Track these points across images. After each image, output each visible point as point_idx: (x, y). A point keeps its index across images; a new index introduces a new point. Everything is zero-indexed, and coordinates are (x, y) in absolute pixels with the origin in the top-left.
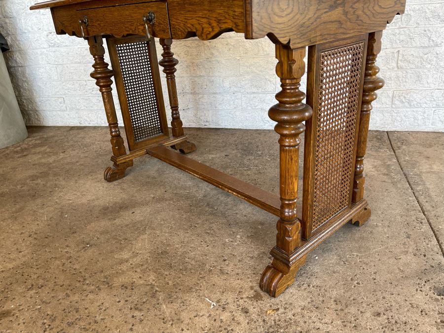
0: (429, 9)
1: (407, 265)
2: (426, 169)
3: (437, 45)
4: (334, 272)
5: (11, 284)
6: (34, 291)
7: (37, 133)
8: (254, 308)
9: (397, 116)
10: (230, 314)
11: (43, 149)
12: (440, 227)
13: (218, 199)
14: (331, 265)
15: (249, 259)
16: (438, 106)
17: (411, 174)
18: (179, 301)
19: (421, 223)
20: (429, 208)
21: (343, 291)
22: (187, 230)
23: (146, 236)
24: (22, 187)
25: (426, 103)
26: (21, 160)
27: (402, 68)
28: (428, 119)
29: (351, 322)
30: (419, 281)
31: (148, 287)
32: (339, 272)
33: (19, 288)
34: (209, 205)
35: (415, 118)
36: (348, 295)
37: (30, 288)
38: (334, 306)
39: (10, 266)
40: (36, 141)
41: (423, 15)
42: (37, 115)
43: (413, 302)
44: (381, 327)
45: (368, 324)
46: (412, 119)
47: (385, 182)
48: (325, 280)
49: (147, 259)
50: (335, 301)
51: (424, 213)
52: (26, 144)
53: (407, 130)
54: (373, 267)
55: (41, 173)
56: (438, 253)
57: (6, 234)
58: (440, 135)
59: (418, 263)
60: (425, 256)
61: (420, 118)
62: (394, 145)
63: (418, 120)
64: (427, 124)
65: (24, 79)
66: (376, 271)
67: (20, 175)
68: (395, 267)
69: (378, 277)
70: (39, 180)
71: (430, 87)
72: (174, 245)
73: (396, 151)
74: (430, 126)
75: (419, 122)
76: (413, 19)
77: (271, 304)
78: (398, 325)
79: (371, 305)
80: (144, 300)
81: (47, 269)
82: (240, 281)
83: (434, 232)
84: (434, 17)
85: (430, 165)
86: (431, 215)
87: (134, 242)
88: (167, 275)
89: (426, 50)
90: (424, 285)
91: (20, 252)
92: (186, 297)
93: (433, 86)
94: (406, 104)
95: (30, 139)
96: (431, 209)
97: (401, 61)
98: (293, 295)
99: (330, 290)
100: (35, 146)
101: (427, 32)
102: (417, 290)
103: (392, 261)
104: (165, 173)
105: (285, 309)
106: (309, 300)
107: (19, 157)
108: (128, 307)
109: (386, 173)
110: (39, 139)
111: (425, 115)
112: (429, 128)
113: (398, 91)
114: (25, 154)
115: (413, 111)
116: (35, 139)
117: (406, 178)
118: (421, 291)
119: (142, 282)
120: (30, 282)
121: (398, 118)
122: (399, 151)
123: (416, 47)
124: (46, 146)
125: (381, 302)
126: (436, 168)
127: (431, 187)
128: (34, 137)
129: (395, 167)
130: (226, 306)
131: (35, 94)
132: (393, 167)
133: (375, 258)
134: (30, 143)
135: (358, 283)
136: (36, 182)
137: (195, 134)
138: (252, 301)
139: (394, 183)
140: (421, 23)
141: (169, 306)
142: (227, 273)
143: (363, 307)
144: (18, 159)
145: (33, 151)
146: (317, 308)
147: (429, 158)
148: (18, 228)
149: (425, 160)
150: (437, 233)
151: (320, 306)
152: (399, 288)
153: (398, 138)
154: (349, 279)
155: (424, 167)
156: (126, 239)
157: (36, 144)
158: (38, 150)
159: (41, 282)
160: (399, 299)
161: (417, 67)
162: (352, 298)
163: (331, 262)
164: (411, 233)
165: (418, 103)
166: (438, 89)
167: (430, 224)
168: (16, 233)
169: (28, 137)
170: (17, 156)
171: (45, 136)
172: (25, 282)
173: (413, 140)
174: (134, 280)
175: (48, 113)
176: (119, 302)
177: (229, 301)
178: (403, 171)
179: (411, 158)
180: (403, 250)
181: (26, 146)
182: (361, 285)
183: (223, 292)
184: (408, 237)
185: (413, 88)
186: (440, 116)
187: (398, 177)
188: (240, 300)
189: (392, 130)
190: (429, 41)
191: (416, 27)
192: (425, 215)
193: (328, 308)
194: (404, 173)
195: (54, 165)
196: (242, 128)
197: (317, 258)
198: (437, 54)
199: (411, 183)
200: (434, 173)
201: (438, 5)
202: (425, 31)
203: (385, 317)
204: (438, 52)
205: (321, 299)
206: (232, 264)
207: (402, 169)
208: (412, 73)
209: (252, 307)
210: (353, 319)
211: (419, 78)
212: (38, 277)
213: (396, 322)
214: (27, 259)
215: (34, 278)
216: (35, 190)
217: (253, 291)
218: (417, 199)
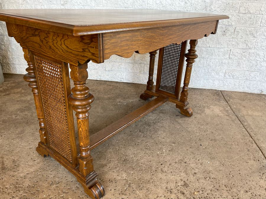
0: (248, 30)
1: (252, 165)
2: (245, 113)
3: (250, 49)
4: (220, 170)
5: (37, 182)
6: (55, 186)
7: (9, 78)
8: (187, 191)
9: (226, 83)
10: (175, 195)
11: (19, 90)
12: (261, 145)
13: (144, 127)
14: (217, 167)
15: (174, 163)
16: (247, 79)
17: (239, 116)
18: (145, 188)
19: (252, 143)
20: (253, 135)
21: (227, 180)
22: (134, 146)
23: (111, 150)
24: (16, 117)
25: (241, 77)
26: (7, 97)
27: (231, 59)
28: (241, 85)
29: (235, 196)
30: (260, 174)
31: (124, 181)
32: (222, 170)
33: (44, 184)
34: (140, 132)
35: (235, 85)
36: (230, 182)
37: (51, 184)
38: (225, 188)
39: (32, 170)
40: (11, 84)
41: (245, 32)
42: (8, 66)
43: (260, 185)
44: (250, 198)
45: (244, 197)
46: (233, 85)
47: (228, 120)
48: (217, 175)
49: (117, 164)
50: (225, 186)
51: (251, 137)
52: (5, 86)
53: (230, 90)
54: (238, 167)
55: (25, 107)
56: (264, 159)
57: (20, 149)
58: (247, 94)
59: (257, 165)
60: (259, 161)
61: (237, 85)
62: (226, 99)
63: (236, 86)
64: (240, 88)
65: (2, 43)
66: (239, 169)
67: (11, 108)
68: (247, 167)
69: (241, 173)
70: (26, 112)
71: (244, 69)
72: (130, 156)
73: (228, 102)
74: (242, 89)
75: (236, 87)
76: (240, 34)
77: (194, 189)
78: (257, 197)
79: (242, 187)
80: (125, 189)
81: (58, 171)
82: (173, 176)
83: (259, 148)
84: (250, 34)
85: (247, 111)
86: (255, 139)
87: (105, 154)
88: (132, 174)
89: (244, 51)
90: (263, 176)
91: (34, 161)
92: (148, 186)
93: (245, 69)
94: (231, 77)
95: (7, 83)
96: (255, 136)
97: (231, 55)
98: (204, 183)
99: (221, 180)
100: (12, 88)
101: (246, 41)
102: (260, 179)
103: (245, 163)
104: (107, 110)
105: (202, 191)
106: (213, 186)
107: (4, 95)
108: (117, 193)
109: (227, 115)
110: (14, 83)
111: (240, 84)
112: (241, 90)
113: (228, 70)
114: (7, 93)
115: (234, 81)
116: (10, 83)
117: (238, 118)
118: (262, 179)
119: (120, 178)
120: (49, 180)
121: (227, 84)
122: (229, 102)
123: (240, 48)
124: (20, 88)
125: (247, 185)
126: (250, 113)
127: (251, 123)
128: (9, 81)
129: (230, 111)
130: (171, 191)
131: (9, 53)
132: (229, 111)
133: (237, 162)
134: (8, 86)
135: (233, 176)
136: (25, 113)
137: (116, 86)
138: (184, 187)
139: (233, 121)
140: (243, 37)
141: (140, 192)
142: (165, 172)
143: (239, 188)
144: (4, 97)
145: (13, 91)
146: (218, 190)
147: (245, 107)
148: (26, 145)
149: (243, 108)
150: (260, 148)
151: (219, 189)
152: (252, 178)
153: (227, 95)
154: (228, 174)
155: (244, 112)
156: (100, 152)
157: (12, 86)
158: (16, 90)
159: (57, 179)
160: (254, 183)
161: (239, 59)
162: (232, 184)
163: (216, 165)
164: (249, 149)
165: (237, 77)
166: (248, 71)
167: (256, 143)
168: (26, 148)
169: (5, 81)
170: (3, 94)
171: (17, 81)
172: (47, 180)
173: (235, 96)
174: (115, 177)
175: (17, 66)
176: (111, 190)
177: (172, 187)
178: (235, 114)
179: (237, 107)
180: (248, 157)
181: (6, 88)
182: (234, 177)
183: (167, 183)
184: (248, 151)
185: (235, 69)
186: (247, 84)
187: (234, 117)
188: (178, 187)
189: (223, 90)
190: (246, 46)
191: (241, 38)
192: (252, 138)
193: (223, 190)
194: (236, 115)
195: (32, 102)
196: (143, 84)
197: (209, 162)
198: (250, 53)
199: (241, 121)
200: (250, 115)
201: (253, 28)
202: (245, 41)
203: (250, 193)
204: (250, 52)
205: (218, 185)
206: (166, 167)
207: (234, 113)
208: (236, 62)
209: (185, 191)
210: (236, 195)
211: (239, 64)
212: (54, 177)
213: (256, 195)
214: (41, 165)
215: (52, 178)
216: (27, 118)
217: (183, 182)
218: (246, 130)
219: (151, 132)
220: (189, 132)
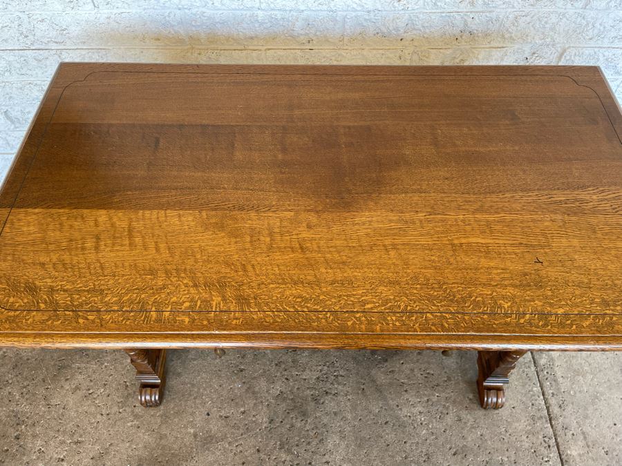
218: (542, 389)
219: (308, 447)
220: (403, 426)
